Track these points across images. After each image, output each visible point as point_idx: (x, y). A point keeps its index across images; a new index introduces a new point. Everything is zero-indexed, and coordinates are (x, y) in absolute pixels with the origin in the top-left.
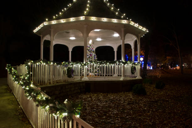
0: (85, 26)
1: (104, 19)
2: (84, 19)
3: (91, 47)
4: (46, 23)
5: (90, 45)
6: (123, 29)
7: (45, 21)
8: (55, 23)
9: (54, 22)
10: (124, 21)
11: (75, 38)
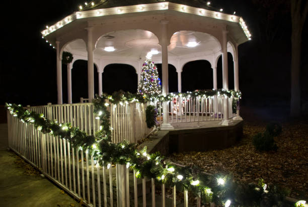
0: (164, 23)
1: (200, 12)
2: (167, 8)
3: (152, 65)
4: (80, 15)
5: (150, 62)
6: (224, 33)
7: (78, 10)
8: (102, 15)
9: (100, 12)
10: (232, 18)
11: (115, 48)
